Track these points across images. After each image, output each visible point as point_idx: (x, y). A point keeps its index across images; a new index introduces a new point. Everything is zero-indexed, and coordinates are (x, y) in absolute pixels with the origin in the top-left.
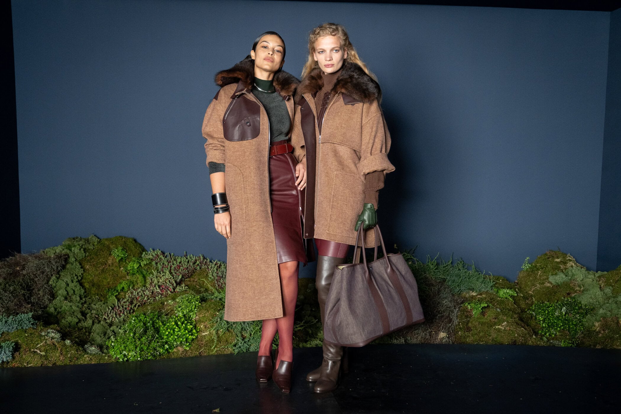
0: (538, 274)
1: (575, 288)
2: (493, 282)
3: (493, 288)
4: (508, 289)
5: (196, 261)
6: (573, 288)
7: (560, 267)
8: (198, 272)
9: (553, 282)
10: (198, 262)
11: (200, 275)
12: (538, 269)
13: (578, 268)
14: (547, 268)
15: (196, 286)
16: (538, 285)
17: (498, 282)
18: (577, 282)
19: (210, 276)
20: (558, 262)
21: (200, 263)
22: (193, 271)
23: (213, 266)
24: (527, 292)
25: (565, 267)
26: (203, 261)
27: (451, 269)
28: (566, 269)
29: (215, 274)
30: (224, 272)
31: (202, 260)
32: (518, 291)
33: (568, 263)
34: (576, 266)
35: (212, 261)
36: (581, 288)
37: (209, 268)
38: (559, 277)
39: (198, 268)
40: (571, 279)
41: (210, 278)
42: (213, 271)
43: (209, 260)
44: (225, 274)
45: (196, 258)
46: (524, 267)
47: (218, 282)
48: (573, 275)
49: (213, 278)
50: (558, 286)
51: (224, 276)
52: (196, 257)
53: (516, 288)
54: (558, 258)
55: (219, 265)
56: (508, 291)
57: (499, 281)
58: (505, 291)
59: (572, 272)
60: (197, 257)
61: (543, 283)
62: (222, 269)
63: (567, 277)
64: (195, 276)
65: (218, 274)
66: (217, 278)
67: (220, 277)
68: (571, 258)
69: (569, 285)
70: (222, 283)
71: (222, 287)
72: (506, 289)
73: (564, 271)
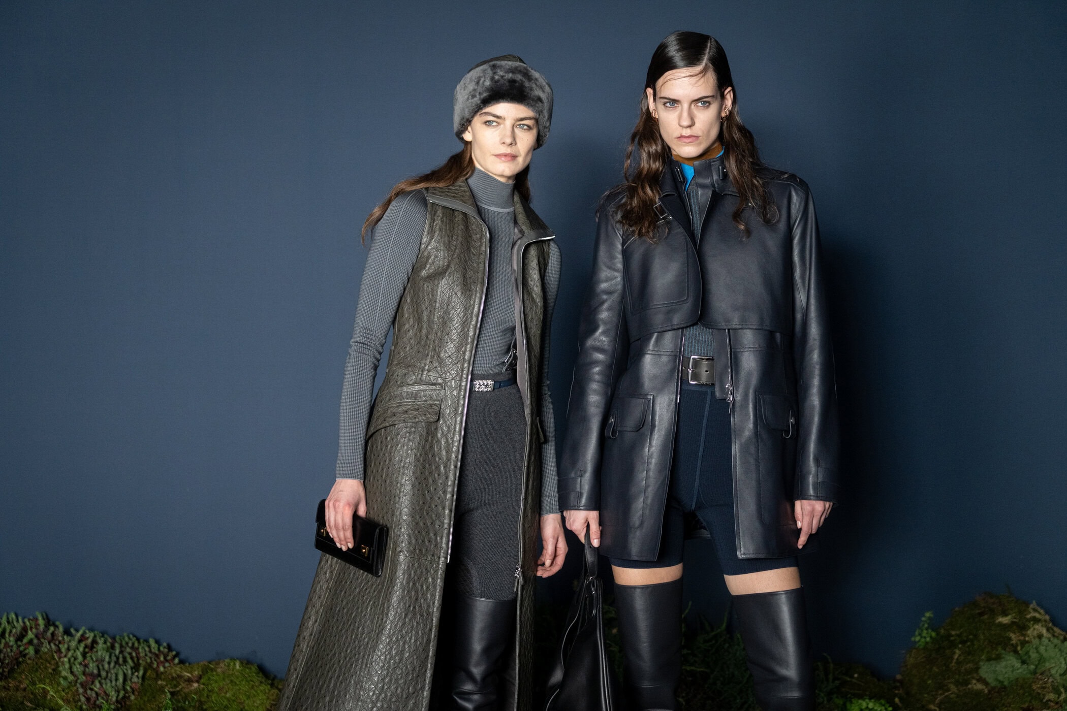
0: (952, 658)
1: (1044, 695)
2: (835, 679)
3: (835, 696)
4: (870, 699)
5: (26, 632)
6: (1039, 694)
7: (1010, 639)
8: (29, 662)
9: (990, 679)
10: (30, 635)
11: (37, 670)
12: (953, 645)
13: (1056, 641)
14: (975, 642)
15: (22, 703)
16: (953, 688)
17: (849, 679)
18: (1050, 680)
19: (64, 673)
20: (1005, 625)
21: (37, 636)
22: (17, 659)
23: (73, 644)
24: (923, 707)
25: (1022, 638)
26: (46, 630)
27: (727, 645)
28: (1024, 643)
29: (78, 669)
30: (103, 660)
31: (42, 627)
32: (900, 704)
33: (1030, 628)
34: (1049, 635)
35: (72, 631)
36: (1059, 694)
37: (63, 648)
38: (1006, 667)
39: (31, 650)
40: (1036, 669)
41: (65, 678)
42: (72, 659)
43: (61, 629)
44: (106, 666)
45: (24, 623)
46: (917, 639)
47: (85, 692)
48: (1042, 660)
49: (71, 678)
50: (1001, 690)
51: (103, 674)
52: (26, 620)
53: (896, 695)
54: (1005, 614)
55: (90, 641)
56: (871, 705)
57: (852, 677)
58: (864, 705)
59: (1038, 652)
60: (29, 620)
61: (966, 682)
62: (100, 653)
63: (1025, 666)
64: (20, 673)
65: (86, 666)
66: (83, 678)
67: (92, 674)
68: (1040, 613)
69: (1030, 686)
70: (97, 694)
71: (98, 702)
72: (867, 700)
73: (1019, 648)
